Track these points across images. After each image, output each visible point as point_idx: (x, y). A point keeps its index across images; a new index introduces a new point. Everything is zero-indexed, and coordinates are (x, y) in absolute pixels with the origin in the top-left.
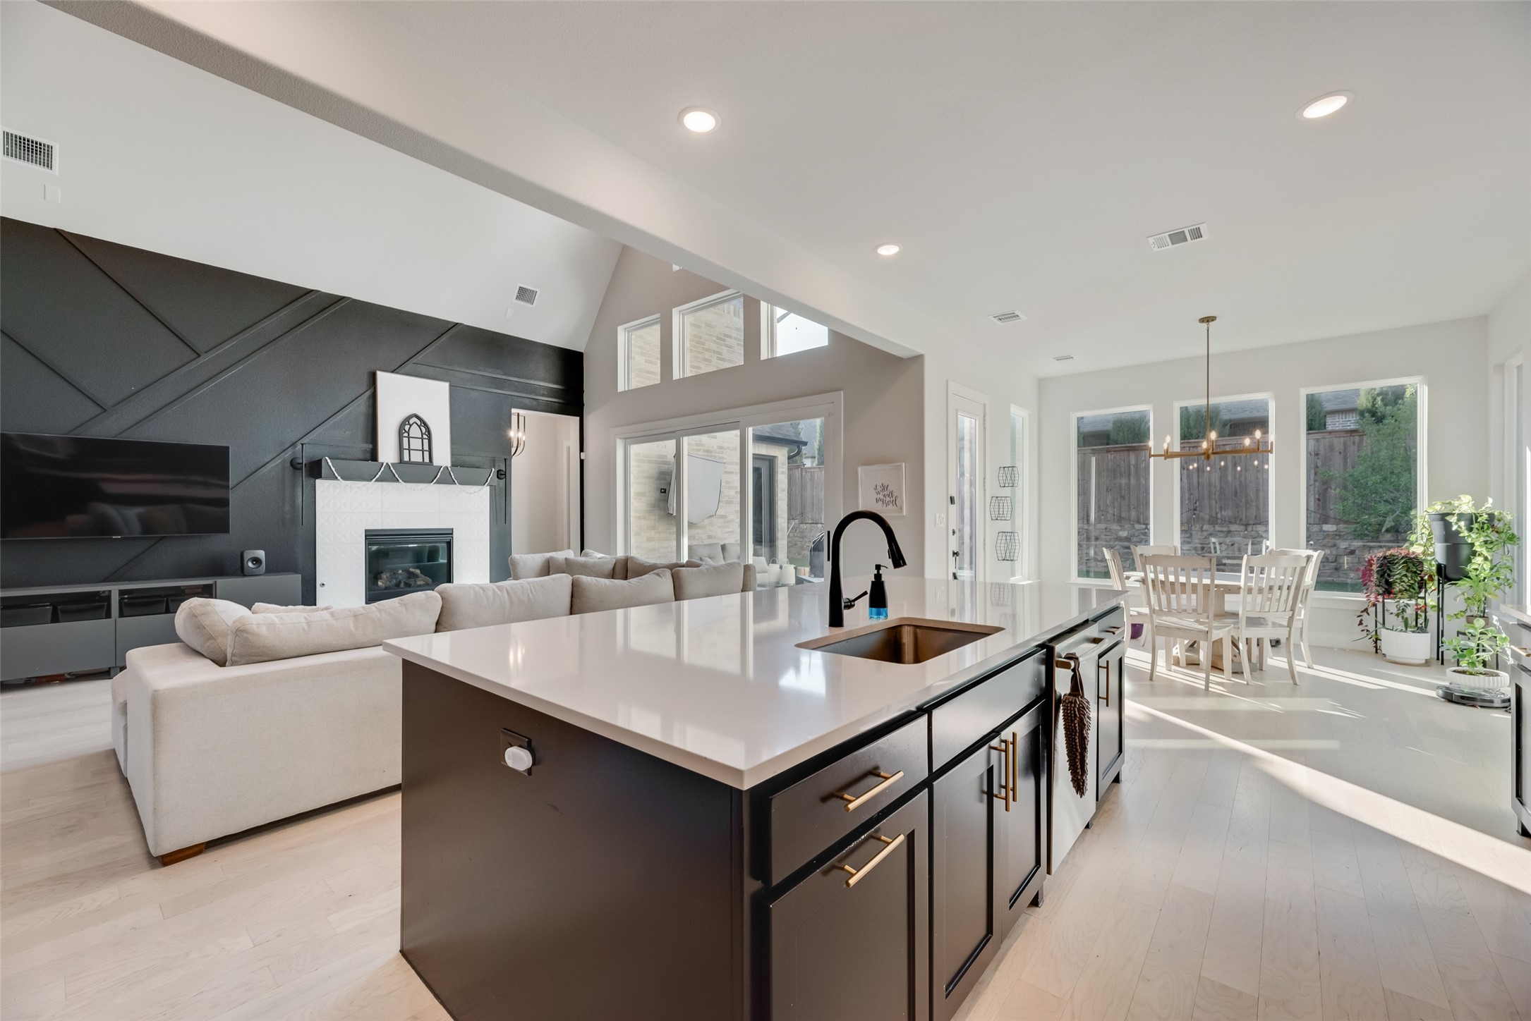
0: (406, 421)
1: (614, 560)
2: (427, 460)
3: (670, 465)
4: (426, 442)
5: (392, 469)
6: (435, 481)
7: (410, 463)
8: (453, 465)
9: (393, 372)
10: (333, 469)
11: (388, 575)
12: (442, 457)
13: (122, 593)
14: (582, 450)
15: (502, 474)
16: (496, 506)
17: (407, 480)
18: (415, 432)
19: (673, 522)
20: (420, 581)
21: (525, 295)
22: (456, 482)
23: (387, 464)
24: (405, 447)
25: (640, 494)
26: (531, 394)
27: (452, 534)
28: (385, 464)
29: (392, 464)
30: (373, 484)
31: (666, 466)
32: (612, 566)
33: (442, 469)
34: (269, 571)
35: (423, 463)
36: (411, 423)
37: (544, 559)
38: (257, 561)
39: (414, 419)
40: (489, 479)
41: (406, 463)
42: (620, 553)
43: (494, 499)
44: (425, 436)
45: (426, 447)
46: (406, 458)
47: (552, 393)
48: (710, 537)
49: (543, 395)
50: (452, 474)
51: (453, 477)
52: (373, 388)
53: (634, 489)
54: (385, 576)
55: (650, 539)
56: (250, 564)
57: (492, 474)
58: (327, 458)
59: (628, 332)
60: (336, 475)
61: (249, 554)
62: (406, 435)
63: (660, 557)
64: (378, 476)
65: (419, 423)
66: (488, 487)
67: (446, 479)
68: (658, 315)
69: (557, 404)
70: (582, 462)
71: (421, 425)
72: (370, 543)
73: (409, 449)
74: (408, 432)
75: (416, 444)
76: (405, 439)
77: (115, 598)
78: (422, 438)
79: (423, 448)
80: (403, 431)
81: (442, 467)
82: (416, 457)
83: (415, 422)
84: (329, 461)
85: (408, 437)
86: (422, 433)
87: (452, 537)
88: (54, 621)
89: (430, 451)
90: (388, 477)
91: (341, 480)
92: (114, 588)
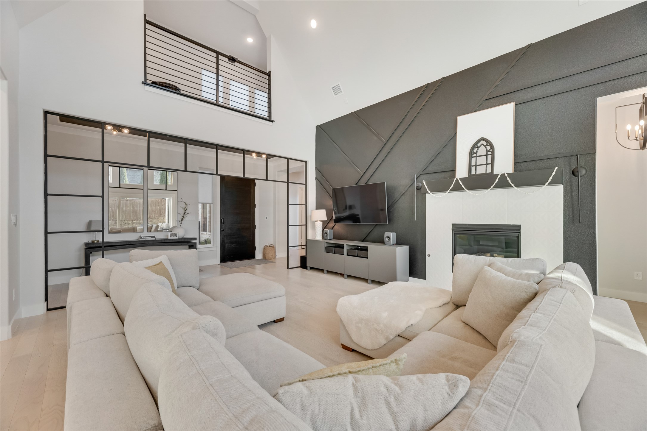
0: (476, 146)
2: (489, 171)
4: (490, 157)
5: (459, 182)
6: (493, 186)
7: (476, 175)
8: (515, 171)
10: (426, 187)
13: (347, 245)
16: (572, 204)
18: (482, 151)
22: (512, 185)
24: (472, 165)
27: (519, 230)
28: (456, 179)
29: (460, 178)
30: (447, 194)
34: (396, 243)
35: (486, 174)
36: (479, 146)
39: (482, 142)
40: (551, 178)
41: (473, 176)
43: (569, 198)
44: (489, 153)
45: (490, 161)
46: (473, 173)
56: (387, 239)
60: (428, 190)
61: (386, 234)
62: (475, 155)
64: (451, 188)
65: (485, 144)
66: (560, 186)
67: (503, 183)
71: (487, 145)
72: (455, 232)
73: (476, 166)
74: (476, 153)
75: (482, 160)
76: (474, 160)
77: (346, 248)
78: (487, 155)
79: (487, 162)
80: (472, 153)
81: (500, 175)
82: (481, 170)
83: (482, 144)
84: (424, 182)
85: (476, 157)
86: (487, 151)
87: (520, 232)
88: (334, 253)
89: (492, 164)
90: (458, 188)
91: (431, 193)
92: (346, 243)
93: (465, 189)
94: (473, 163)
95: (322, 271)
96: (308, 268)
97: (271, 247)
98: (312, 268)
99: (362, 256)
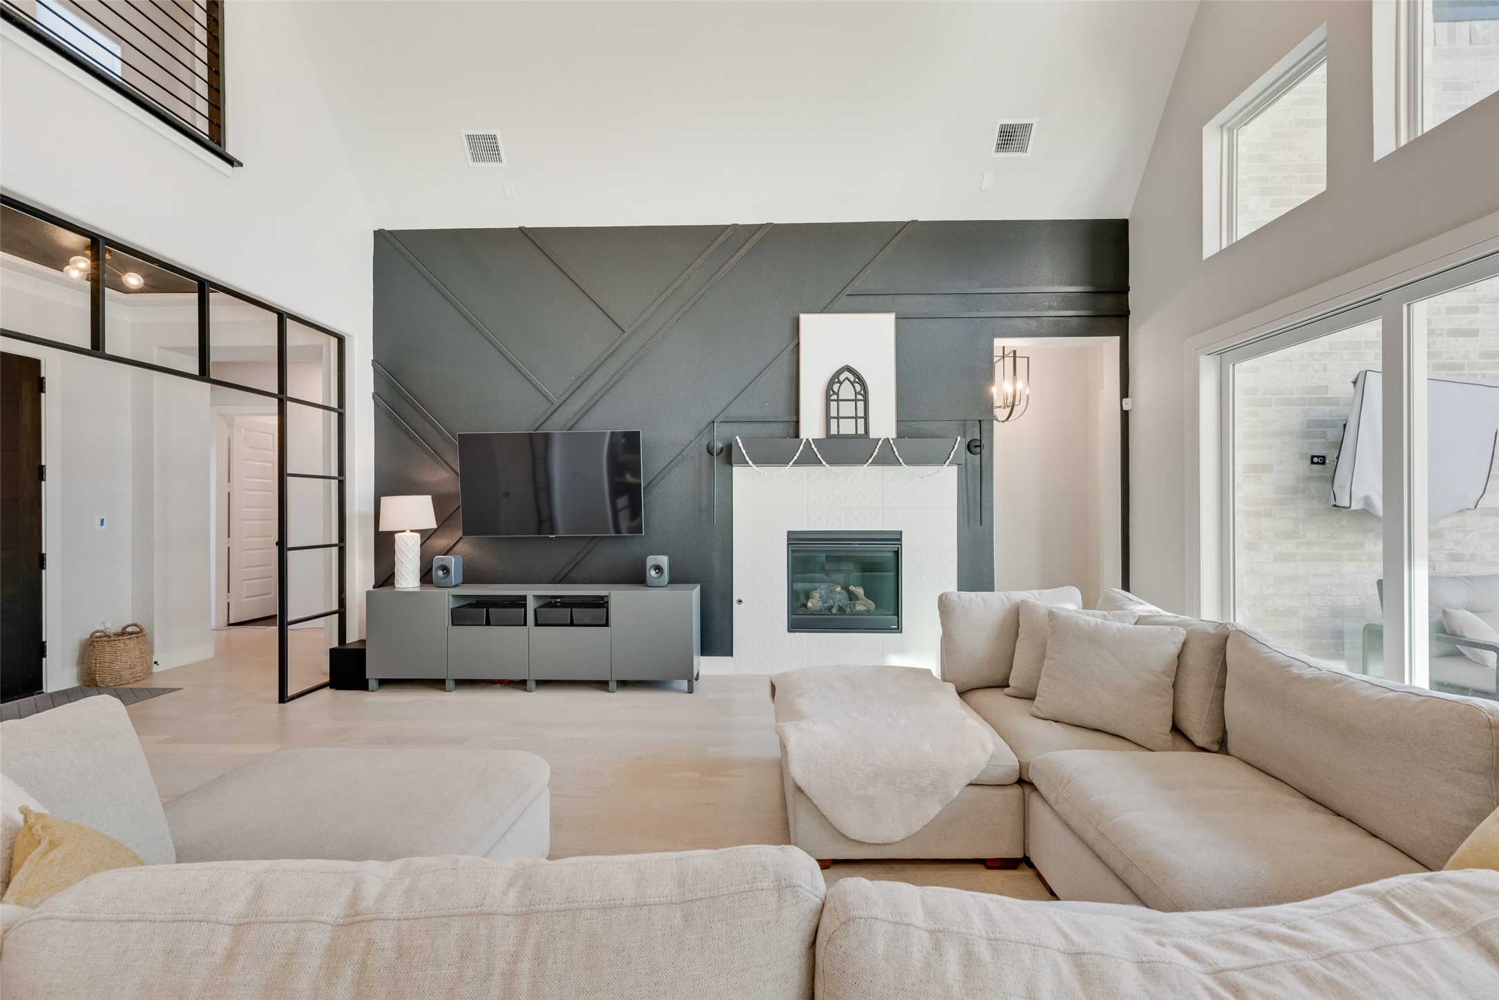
0: (835, 379)
1: (1183, 631)
2: (861, 431)
3: (1337, 404)
4: (861, 405)
5: (813, 446)
6: (870, 461)
7: (839, 436)
8: (900, 435)
9: (821, 312)
10: (744, 451)
11: (823, 593)
12: (883, 425)
13: (538, 597)
14: (1125, 393)
15: (976, 446)
16: (968, 496)
17: (832, 462)
18: (847, 391)
19: (1344, 523)
20: (861, 605)
21: (1010, 138)
22: (901, 460)
23: (807, 440)
24: (832, 415)
25: (1256, 469)
26: (1027, 310)
27: (900, 540)
28: (804, 441)
29: (813, 440)
30: (788, 469)
31: (1327, 409)
32: (1174, 650)
33: (880, 443)
34: (673, 581)
35: (856, 436)
36: (841, 380)
37: (1008, 605)
38: (658, 568)
39: (846, 374)
40: (952, 453)
41: (834, 437)
42: (1209, 612)
43: (964, 487)
44: (859, 397)
45: (861, 413)
46: (834, 431)
47: (1067, 301)
48: (1456, 557)
49: (1050, 308)
50: (895, 449)
51: (896, 453)
52: (797, 339)
53: (1242, 458)
54: (818, 595)
55: (1282, 558)
56: (653, 573)
57: (956, 446)
58: (737, 437)
59: (1230, 130)
60: (747, 459)
61: (651, 560)
62: (835, 397)
63: (1309, 594)
64: (796, 458)
65: (852, 378)
66: (955, 468)
67: (886, 457)
68: (1320, 33)
69: (1079, 320)
70: (1125, 415)
71: (855, 382)
72: (794, 549)
73: (838, 418)
74: (837, 394)
75: (847, 409)
76: (833, 405)
77: (531, 605)
78: (856, 400)
79: (856, 415)
80: (830, 394)
81: (881, 441)
82: (847, 428)
83: (847, 379)
84: (739, 441)
85: (838, 400)
86: (856, 393)
87: (901, 544)
88: (488, 623)
89: (866, 418)
90: (808, 459)
91: (754, 466)
92: (531, 592)
93: (824, 463)
94: (833, 413)
95: (437, 684)
96: (372, 684)
97: (131, 633)
98: (384, 683)
99: (586, 621)
